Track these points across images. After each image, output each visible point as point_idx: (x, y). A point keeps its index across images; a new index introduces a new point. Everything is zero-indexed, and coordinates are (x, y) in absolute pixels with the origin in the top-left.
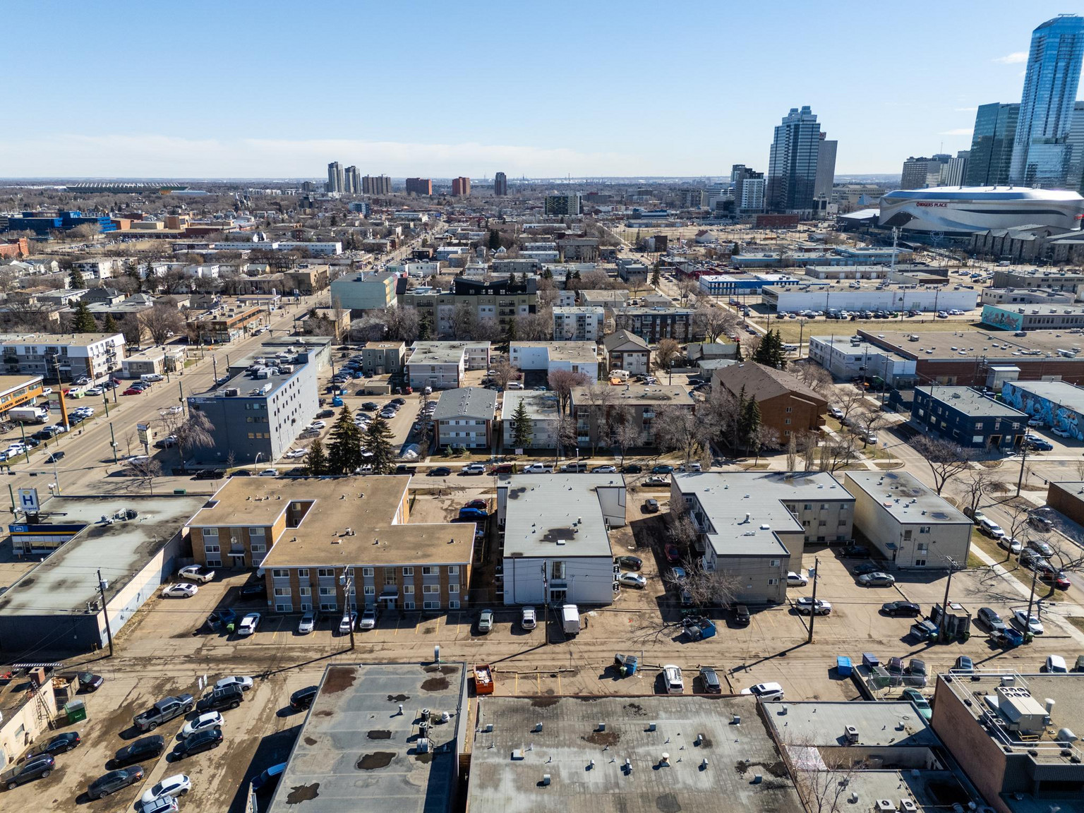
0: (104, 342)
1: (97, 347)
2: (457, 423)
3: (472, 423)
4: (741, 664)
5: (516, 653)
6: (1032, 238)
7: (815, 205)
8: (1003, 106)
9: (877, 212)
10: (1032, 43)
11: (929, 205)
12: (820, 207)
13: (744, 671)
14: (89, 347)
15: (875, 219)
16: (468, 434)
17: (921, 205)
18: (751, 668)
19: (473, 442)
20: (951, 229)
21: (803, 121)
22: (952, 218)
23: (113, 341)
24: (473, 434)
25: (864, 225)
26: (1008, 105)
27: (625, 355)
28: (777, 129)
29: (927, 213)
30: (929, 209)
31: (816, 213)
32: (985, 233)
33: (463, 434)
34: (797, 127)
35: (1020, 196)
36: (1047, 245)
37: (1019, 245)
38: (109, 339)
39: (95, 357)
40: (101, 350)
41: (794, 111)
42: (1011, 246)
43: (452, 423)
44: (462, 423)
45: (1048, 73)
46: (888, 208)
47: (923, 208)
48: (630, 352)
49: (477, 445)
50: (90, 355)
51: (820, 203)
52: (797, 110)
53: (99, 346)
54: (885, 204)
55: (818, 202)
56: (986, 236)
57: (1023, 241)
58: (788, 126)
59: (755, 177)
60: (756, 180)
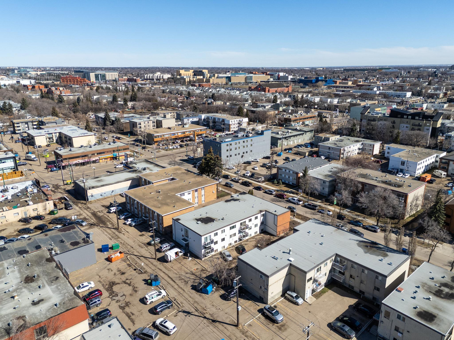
0: (238, 120)
1: (234, 121)
2: (286, 170)
3: (291, 172)
4: (191, 311)
5: (144, 256)
13: (186, 314)
14: (230, 121)
16: (289, 177)
18: (191, 316)
19: (291, 182)
23: (242, 120)
24: (291, 178)
27: (451, 163)
33: (287, 177)
38: (241, 119)
39: (233, 124)
40: (236, 122)
43: (284, 170)
44: (287, 171)
49: (293, 184)
50: (231, 123)
53: (236, 121)
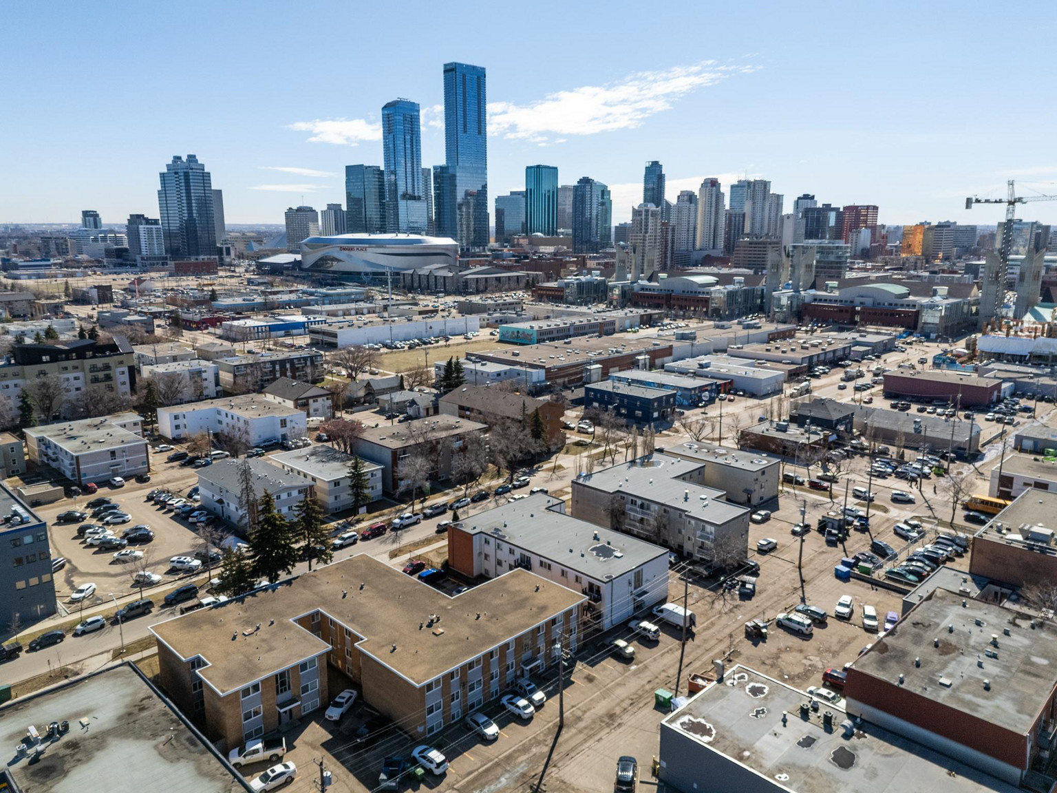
3: (295, 493)
6: (448, 274)
7: (219, 251)
8: (367, 167)
9: (299, 257)
10: (383, 118)
11: (351, 249)
15: (296, 264)
17: (344, 249)
20: (375, 270)
21: (191, 169)
22: (373, 261)
25: (287, 269)
26: (370, 167)
27: (311, 401)
28: (163, 175)
29: (351, 256)
30: (352, 253)
31: (221, 259)
32: (411, 272)
34: (186, 175)
35: (419, 241)
36: (462, 280)
37: (442, 280)
41: (177, 158)
42: (436, 281)
44: (284, 496)
46: (309, 253)
47: (347, 252)
48: (315, 398)
51: (224, 250)
52: (179, 158)
54: (306, 249)
55: (221, 248)
56: (412, 275)
57: (445, 277)
58: (176, 173)
59: (152, 224)
60: (153, 226)
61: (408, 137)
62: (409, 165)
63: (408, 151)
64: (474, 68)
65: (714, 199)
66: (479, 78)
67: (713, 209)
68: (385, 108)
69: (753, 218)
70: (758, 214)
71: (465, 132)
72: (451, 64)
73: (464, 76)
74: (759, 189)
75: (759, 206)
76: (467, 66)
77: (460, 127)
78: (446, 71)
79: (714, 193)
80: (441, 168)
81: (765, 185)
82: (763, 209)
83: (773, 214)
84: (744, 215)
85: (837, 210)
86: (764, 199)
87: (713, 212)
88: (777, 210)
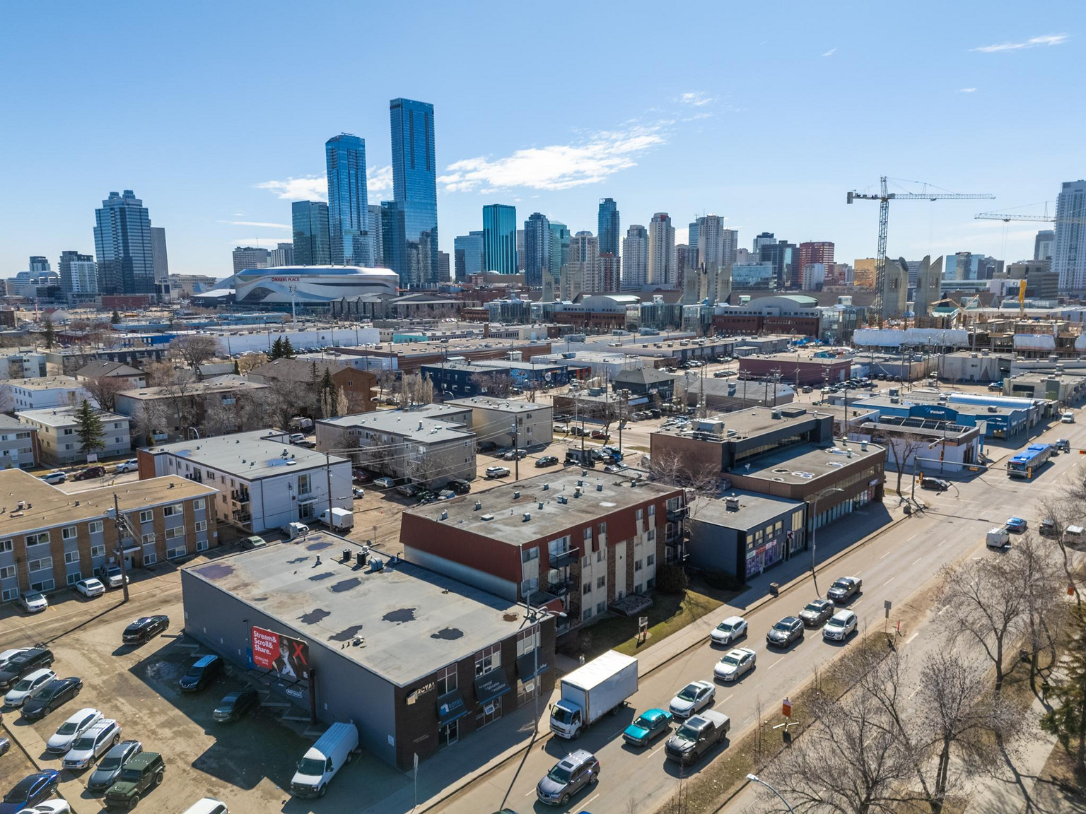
3: (12, 437)
6: (379, 301)
7: (158, 289)
8: (313, 204)
9: (233, 291)
10: (327, 153)
11: (284, 279)
12: (163, 291)
15: (231, 297)
16: (6, 453)
17: (276, 280)
19: (15, 462)
20: (307, 300)
21: (128, 204)
22: (306, 291)
24: (14, 453)
25: (221, 302)
26: (316, 203)
28: (98, 212)
29: (282, 287)
30: (284, 283)
31: (160, 297)
32: (340, 299)
34: (122, 211)
35: (355, 271)
36: (391, 306)
37: (371, 307)
41: (114, 194)
42: (364, 308)
45: (344, 177)
46: (243, 285)
47: (279, 282)
51: (163, 287)
52: (117, 194)
55: (160, 286)
56: (341, 302)
57: (373, 303)
58: (111, 209)
59: (84, 260)
60: (86, 263)
61: (352, 172)
62: (354, 200)
63: (353, 186)
64: (421, 104)
65: (664, 233)
66: (426, 114)
67: (664, 243)
68: (328, 143)
69: (707, 254)
70: (712, 250)
71: (413, 167)
72: (398, 100)
73: (411, 112)
74: (712, 224)
75: (712, 241)
76: (414, 102)
77: (408, 163)
78: (391, 108)
79: (664, 227)
80: (389, 203)
81: (718, 221)
82: (717, 245)
83: (727, 250)
84: (698, 250)
85: (793, 246)
86: (717, 235)
87: (664, 246)
88: (732, 246)
